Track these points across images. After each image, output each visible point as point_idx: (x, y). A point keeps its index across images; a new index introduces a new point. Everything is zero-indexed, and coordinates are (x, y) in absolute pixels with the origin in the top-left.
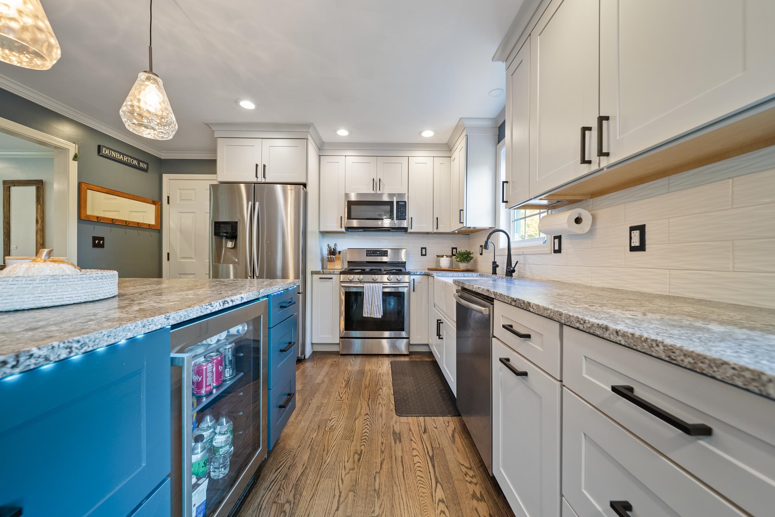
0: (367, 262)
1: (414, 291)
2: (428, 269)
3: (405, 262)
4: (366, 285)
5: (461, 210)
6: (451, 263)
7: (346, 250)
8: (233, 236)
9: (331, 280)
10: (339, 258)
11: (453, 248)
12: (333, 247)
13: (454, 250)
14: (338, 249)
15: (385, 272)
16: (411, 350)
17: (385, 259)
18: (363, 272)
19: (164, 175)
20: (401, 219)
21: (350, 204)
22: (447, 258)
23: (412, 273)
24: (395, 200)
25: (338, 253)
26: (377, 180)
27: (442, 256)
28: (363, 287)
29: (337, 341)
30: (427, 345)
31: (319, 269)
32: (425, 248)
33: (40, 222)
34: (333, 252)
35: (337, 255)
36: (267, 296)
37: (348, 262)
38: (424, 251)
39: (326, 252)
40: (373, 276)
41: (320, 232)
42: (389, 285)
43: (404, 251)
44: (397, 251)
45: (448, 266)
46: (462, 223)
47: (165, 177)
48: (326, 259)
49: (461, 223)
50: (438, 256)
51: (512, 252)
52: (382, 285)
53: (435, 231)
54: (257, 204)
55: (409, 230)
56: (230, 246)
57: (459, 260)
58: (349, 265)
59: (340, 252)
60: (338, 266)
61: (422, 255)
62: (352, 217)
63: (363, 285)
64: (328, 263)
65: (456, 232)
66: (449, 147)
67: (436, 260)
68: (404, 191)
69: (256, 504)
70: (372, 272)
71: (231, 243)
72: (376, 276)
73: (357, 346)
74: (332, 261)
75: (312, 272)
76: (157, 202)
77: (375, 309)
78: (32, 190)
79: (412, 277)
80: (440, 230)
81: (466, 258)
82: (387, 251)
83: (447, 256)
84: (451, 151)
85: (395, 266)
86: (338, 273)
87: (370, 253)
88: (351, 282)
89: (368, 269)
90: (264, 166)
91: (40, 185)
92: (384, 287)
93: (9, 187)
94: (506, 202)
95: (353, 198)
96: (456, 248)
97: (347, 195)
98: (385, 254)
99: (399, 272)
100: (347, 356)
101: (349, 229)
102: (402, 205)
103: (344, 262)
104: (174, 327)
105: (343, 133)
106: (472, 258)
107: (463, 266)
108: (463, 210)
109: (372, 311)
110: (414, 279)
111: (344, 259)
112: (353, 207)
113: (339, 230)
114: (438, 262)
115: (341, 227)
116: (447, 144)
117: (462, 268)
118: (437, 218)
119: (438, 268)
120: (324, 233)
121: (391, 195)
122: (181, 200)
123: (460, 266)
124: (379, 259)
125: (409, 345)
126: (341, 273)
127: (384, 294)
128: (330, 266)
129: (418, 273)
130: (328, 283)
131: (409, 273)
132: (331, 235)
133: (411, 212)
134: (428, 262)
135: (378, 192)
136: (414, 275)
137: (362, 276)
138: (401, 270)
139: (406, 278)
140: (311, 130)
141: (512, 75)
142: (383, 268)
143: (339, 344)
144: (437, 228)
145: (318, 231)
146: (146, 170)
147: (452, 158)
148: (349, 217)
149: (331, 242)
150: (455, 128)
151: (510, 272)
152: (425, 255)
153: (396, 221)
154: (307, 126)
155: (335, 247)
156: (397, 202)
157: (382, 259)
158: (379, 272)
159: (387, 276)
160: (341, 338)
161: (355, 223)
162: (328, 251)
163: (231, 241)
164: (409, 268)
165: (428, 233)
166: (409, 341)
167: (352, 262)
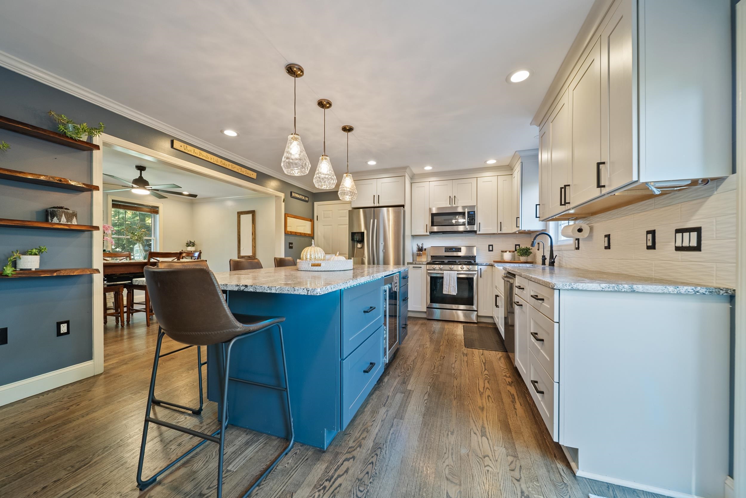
0: (445, 256)
1: (481, 277)
2: (494, 261)
3: (475, 256)
4: (445, 272)
5: (517, 218)
6: (514, 257)
7: (429, 248)
8: (362, 241)
9: (420, 269)
10: (425, 254)
11: (516, 245)
12: (421, 246)
13: (518, 247)
14: (424, 248)
15: (459, 263)
16: (478, 321)
17: (460, 254)
18: (443, 263)
19: (315, 203)
20: (471, 225)
21: (433, 215)
22: (510, 253)
23: (480, 264)
24: (466, 211)
25: (424, 250)
26: (453, 197)
27: (506, 252)
28: (443, 273)
29: (425, 310)
30: (492, 317)
31: (411, 261)
32: (492, 245)
33: (254, 234)
34: (420, 249)
35: (424, 251)
36: (399, 272)
37: (431, 256)
38: (491, 247)
39: (415, 249)
40: (450, 266)
41: (412, 235)
42: (462, 272)
43: (475, 248)
44: (470, 248)
45: (510, 259)
46: (519, 227)
47: (316, 204)
48: (415, 255)
49: (517, 227)
50: (502, 252)
51: (554, 249)
52: (456, 272)
53: (499, 232)
54: (376, 220)
55: (478, 233)
56: (360, 247)
57: (519, 254)
58: (432, 259)
59: (425, 249)
60: (424, 259)
61: (489, 251)
62: (434, 225)
63: (443, 272)
64: (417, 257)
65: (517, 232)
66: (511, 167)
67: (500, 255)
68: (473, 203)
69: (398, 362)
70: (449, 263)
71: (360, 245)
72: (452, 266)
73: (437, 314)
74: (420, 256)
75: (408, 263)
76: (312, 220)
77: (452, 289)
78: (250, 216)
79: (480, 267)
80: (503, 232)
81: (526, 252)
82: (461, 248)
83: (510, 252)
84: (512, 170)
85: (467, 259)
86: (425, 264)
87: (448, 250)
88: (434, 269)
89: (446, 261)
90: (379, 196)
91: (253, 213)
92: (458, 274)
93: (240, 215)
94: (539, 217)
95: (434, 211)
96: (519, 245)
97: (430, 209)
98: (459, 250)
99: (470, 264)
100: (431, 321)
101: (432, 233)
102: (472, 214)
103: (428, 256)
104: (385, 276)
105: (428, 168)
106: (531, 253)
107: (523, 259)
108: (519, 218)
109: (450, 290)
110: (481, 269)
111: (428, 254)
112: (435, 217)
113: (426, 234)
114: (502, 256)
115: (427, 232)
116: (508, 165)
117: (522, 261)
118: (501, 223)
119: (502, 261)
120: (414, 236)
121: (464, 207)
122: (325, 217)
123: (521, 259)
124: (455, 254)
125: (478, 316)
126: (428, 264)
127: (458, 278)
128: (418, 259)
129: (484, 264)
130: (419, 271)
131: (477, 264)
132: (419, 237)
133: (479, 219)
134: (495, 255)
135: (454, 206)
136: (481, 265)
137: (442, 266)
138: (471, 262)
139: (476, 268)
140: (408, 170)
141: (542, 137)
142: (457, 261)
143: (426, 312)
144: (501, 230)
145: (410, 235)
146: (307, 201)
147: (513, 176)
148: (433, 224)
149: (419, 242)
150: (513, 156)
151: (552, 264)
152: (492, 251)
153: (467, 227)
154: (405, 168)
155: (422, 246)
156: (468, 212)
157: (458, 254)
158: (454, 263)
159: (460, 266)
160: (427, 308)
161: (435, 229)
162: (417, 248)
163: (360, 244)
164: (478, 260)
165: (494, 234)
166: (477, 313)
167: (434, 256)
